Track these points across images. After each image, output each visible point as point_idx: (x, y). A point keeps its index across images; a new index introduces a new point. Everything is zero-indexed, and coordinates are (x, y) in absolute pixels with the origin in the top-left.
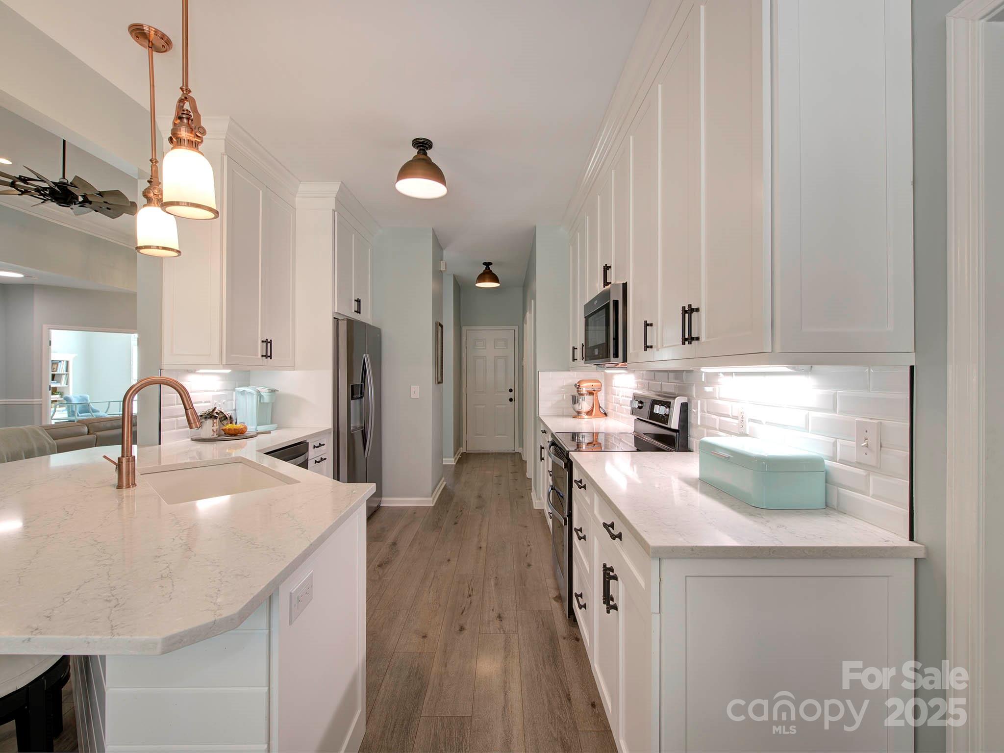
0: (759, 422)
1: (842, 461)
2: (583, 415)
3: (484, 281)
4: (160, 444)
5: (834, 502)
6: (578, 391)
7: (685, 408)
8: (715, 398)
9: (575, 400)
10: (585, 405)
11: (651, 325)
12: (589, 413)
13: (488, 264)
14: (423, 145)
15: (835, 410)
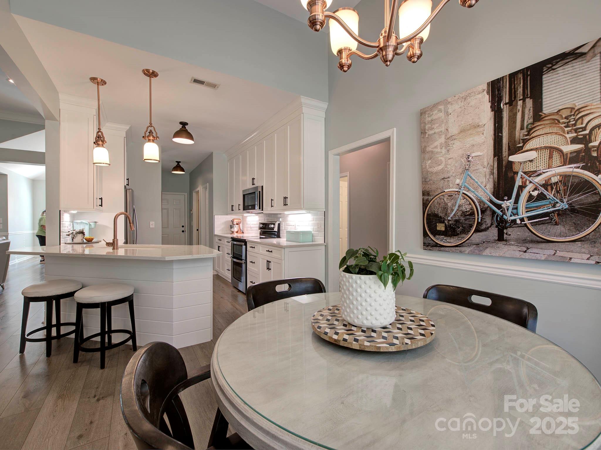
0: (299, 226)
1: (315, 231)
2: (235, 233)
3: (177, 171)
4: (60, 245)
5: (314, 240)
6: (233, 223)
7: (279, 224)
8: (288, 221)
9: (231, 227)
10: (236, 229)
11: (273, 200)
12: (237, 232)
13: (178, 162)
14: (184, 124)
15: (314, 221)
